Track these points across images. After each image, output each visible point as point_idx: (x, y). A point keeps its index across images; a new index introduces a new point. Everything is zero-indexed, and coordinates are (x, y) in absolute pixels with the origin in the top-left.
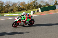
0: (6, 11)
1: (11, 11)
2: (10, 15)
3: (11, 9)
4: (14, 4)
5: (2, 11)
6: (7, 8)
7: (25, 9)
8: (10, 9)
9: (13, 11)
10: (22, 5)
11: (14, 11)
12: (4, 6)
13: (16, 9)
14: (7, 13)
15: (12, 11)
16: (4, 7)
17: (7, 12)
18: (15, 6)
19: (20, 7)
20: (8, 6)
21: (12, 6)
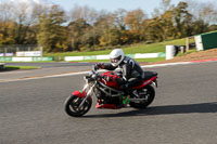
0: (73, 46)
1: (92, 44)
2: (88, 58)
3: (91, 38)
4: (103, 19)
5: (58, 45)
6: (76, 34)
7: (144, 39)
8: (87, 35)
9: (98, 43)
10: (131, 22)
11: (102, 43)
12: (65, 24)
13: (111, 37)
14: (74, 52)
15: (94, 44)
16: (66, 28)
17: (75, 48)
18: (107, 27)
19: (123, 28)
20: (81, 26)
21: (96, 24)
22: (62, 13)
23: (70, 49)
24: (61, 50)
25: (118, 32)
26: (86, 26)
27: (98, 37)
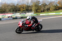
22: (39, 2)
23: (41, 12)
24: (39, 12)
25: (55, 6)
26: (46, 5)
27: (50, 8)
